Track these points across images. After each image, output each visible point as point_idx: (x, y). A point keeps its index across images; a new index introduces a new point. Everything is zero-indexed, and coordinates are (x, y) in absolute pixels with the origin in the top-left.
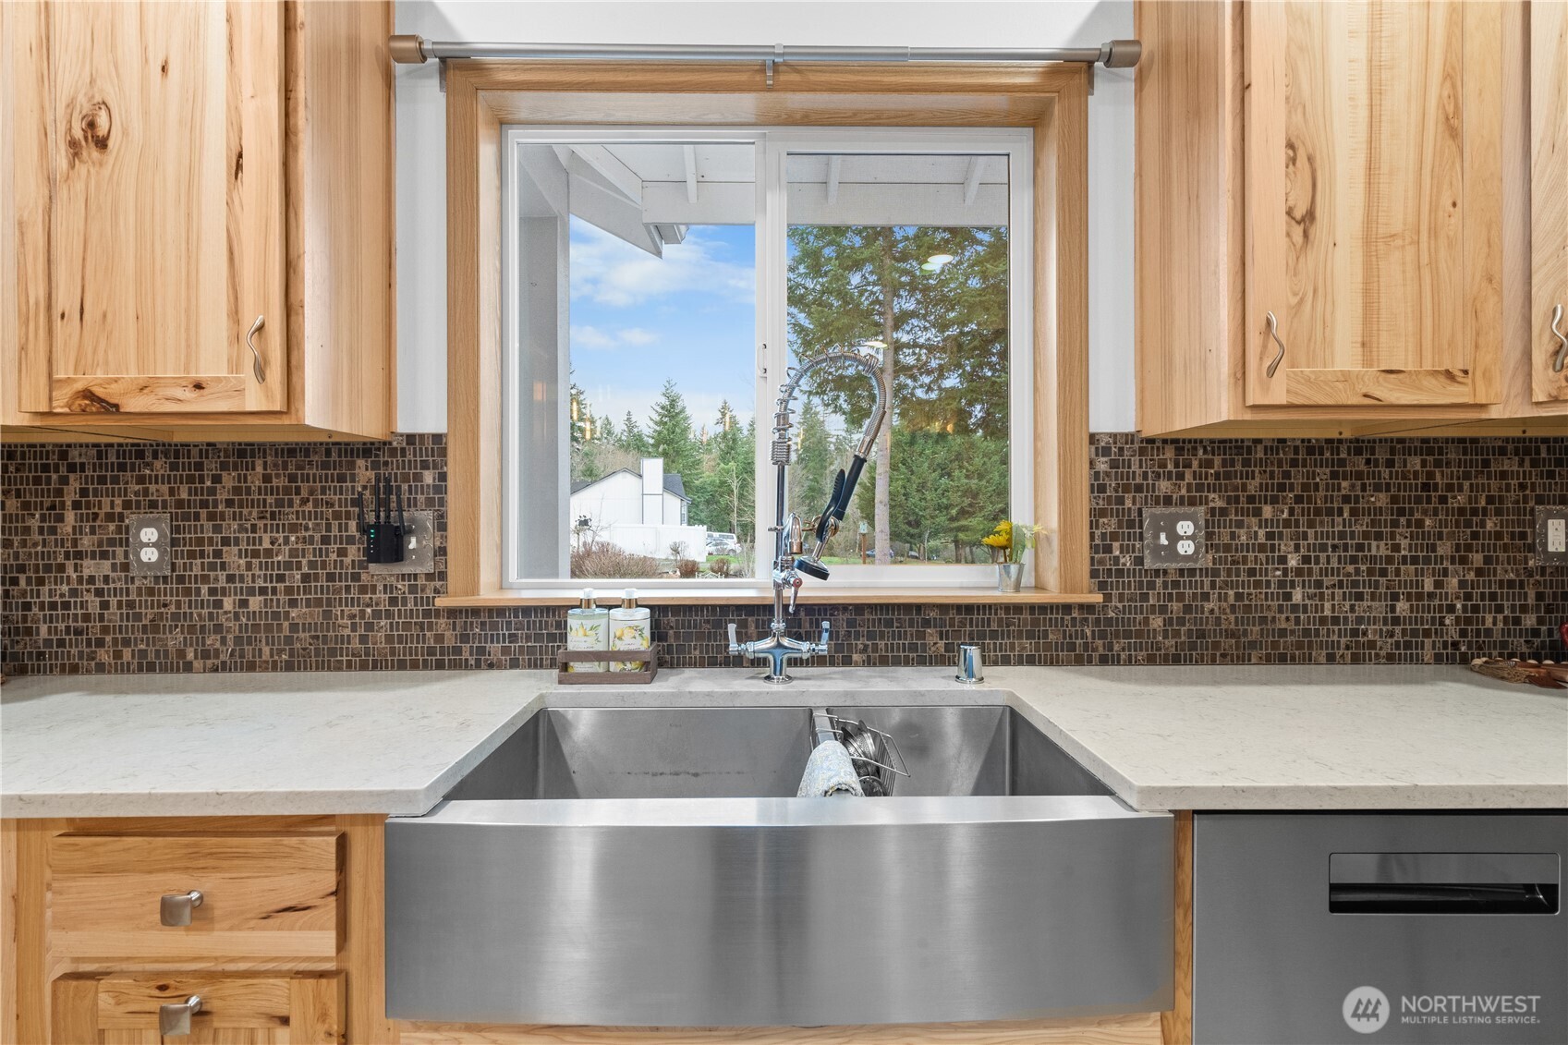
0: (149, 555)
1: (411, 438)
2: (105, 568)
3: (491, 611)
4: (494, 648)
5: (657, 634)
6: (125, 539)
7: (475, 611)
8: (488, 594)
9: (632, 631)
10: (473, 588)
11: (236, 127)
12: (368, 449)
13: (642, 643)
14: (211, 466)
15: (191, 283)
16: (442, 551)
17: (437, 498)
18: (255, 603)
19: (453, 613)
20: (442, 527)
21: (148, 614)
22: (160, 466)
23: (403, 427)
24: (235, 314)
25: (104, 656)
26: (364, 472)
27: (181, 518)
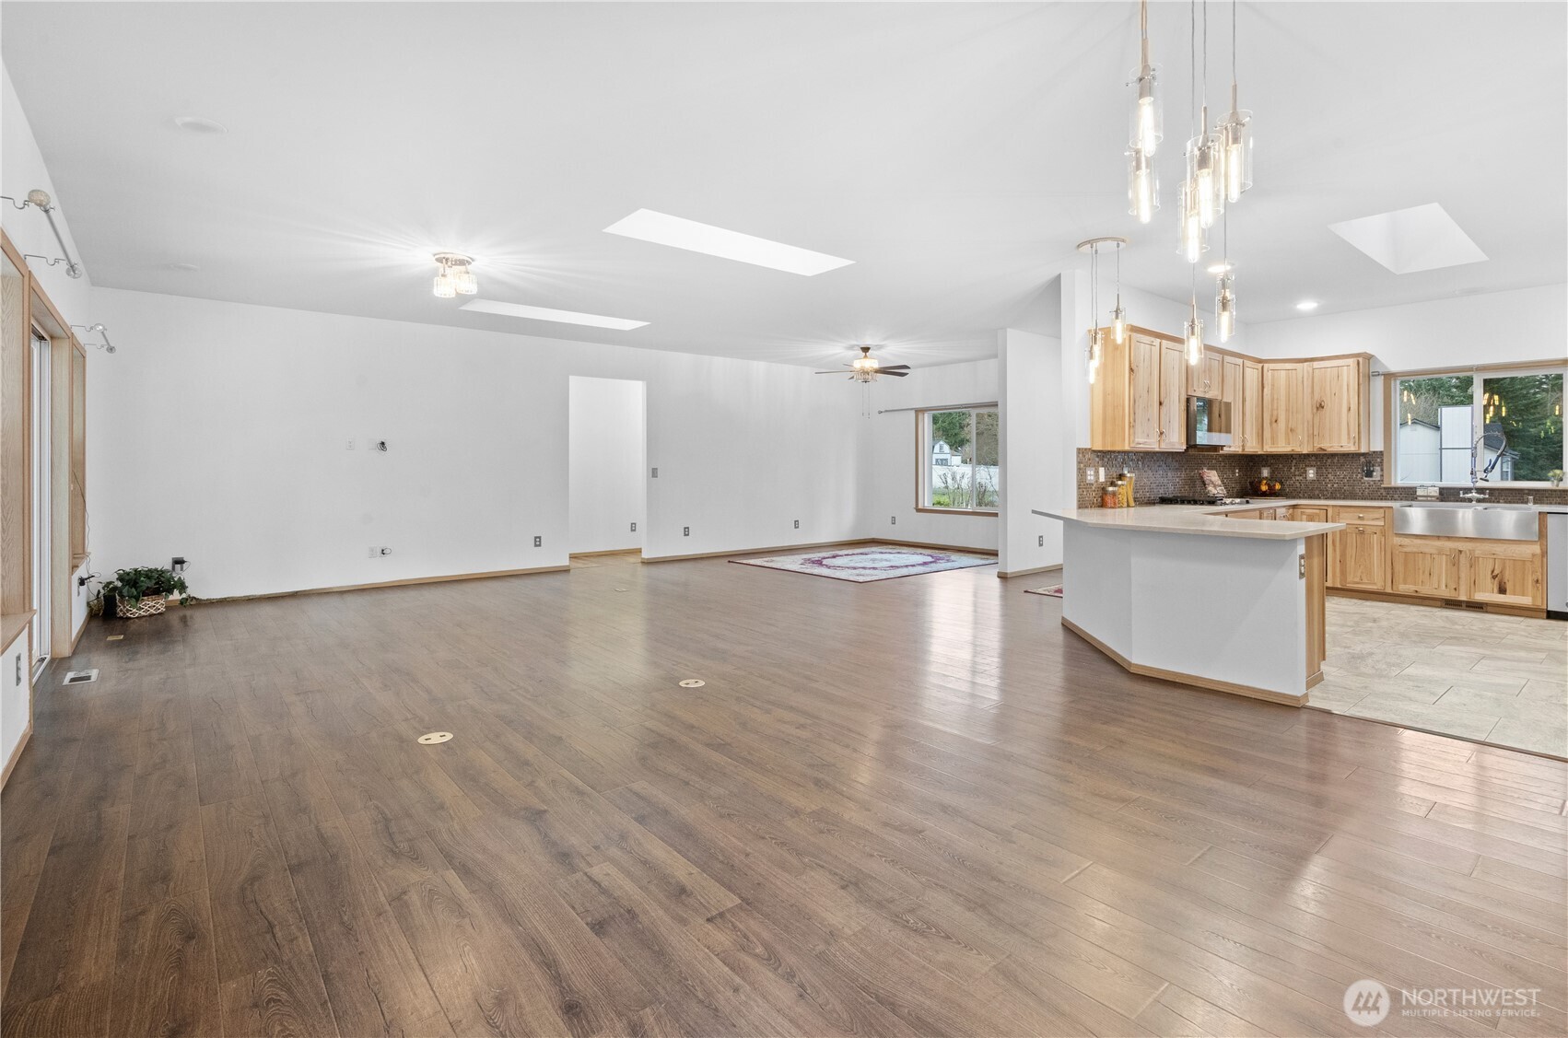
0: (1311, 476)
1: (1374, 452)
2: (1301, 478)
3: (1395, 488)
4: (1396, 496)
5: (1441, 493)
6: (1305, 472)
7: (1391, 488)
8: (1393, 485)
9: (1435, 491)
10: (1390, 483)
11: (1349, 403)
12: (1363, 454)
13: (1437, 494)
14: (1325, 458)
15: (1340, 424)
16: (1382, 476)
17: (1381, 465)
18: (1335, 485)
19: (1385, 488)
20: (1382, 470)
21: (1311, 487)
22: (1313, 458)
23: (1372, 450)
24: (1349, 434)
25: (1301, 495)
26: (1362, 459)
27: (1319, 468)
